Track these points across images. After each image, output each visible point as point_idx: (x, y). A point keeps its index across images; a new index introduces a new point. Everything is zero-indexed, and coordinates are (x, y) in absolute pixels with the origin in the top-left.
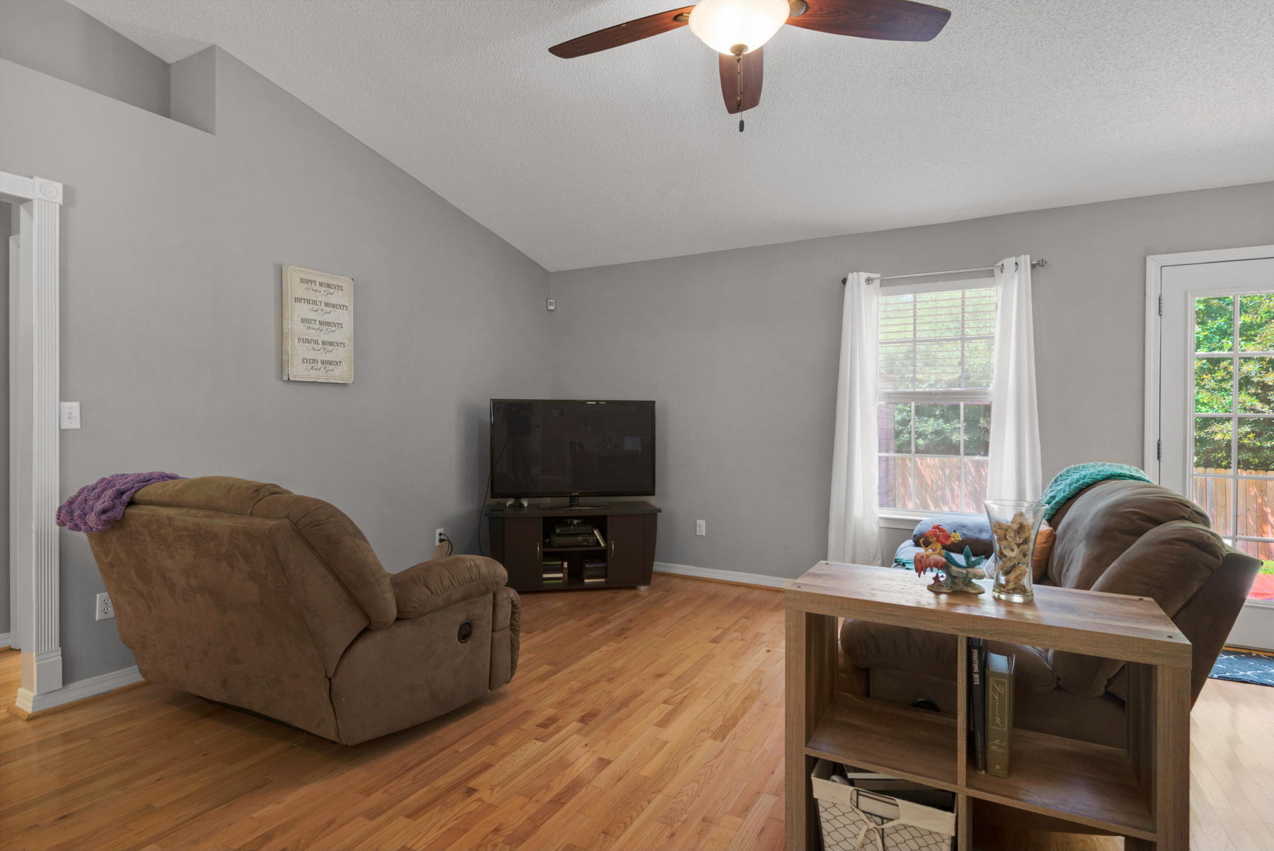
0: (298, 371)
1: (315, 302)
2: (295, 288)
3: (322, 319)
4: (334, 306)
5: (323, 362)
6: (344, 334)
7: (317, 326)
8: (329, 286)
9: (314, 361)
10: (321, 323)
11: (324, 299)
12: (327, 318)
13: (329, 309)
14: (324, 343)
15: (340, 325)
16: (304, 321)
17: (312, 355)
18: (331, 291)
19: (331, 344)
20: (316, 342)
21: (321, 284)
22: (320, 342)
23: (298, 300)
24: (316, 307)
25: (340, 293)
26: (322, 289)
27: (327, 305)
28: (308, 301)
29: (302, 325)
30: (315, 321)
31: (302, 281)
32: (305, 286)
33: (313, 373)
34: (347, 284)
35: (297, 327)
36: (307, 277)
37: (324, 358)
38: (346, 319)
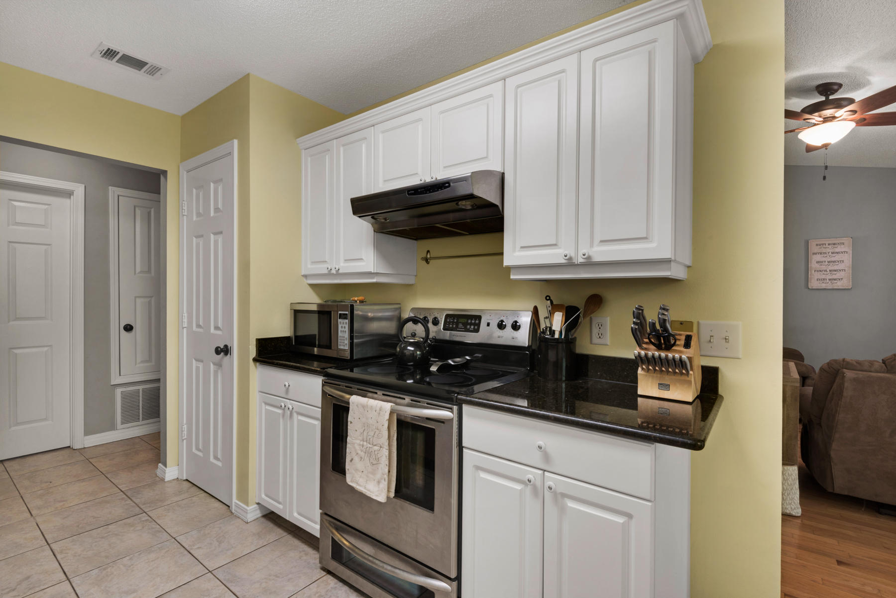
0: (814, 284)
1: (825, 253)
2: (814, 249)
3: (829, 260)
4: (837, 253)
5: (830, 280)
6: (846, 265)
7: (827, 263)
8: (834, 244)
9: (824, 279)
10: (828, 262)
11: (832, 251)
12: (833, 259)
13: (834, 255)
14: (830, 271)
15: (842, 261)
16: (818, 262)
17: (823, 277)
18: (836, 246)
19: (835, 271)
20: (826, 271)
21: (829, 244)
22: (828, 271)
23: (815, 254)
24: (826, 255)
25: (842, 246)
26: (830, 246)
27: (832, 253)
28: (821, 253)
29: (817, 265)
30: (825, 261)
31: (817, 245)
32: (819, 247)
33: (824, 285)
34: (848, 241)
35: (813, 265)
36: (818, 243)
37: (831, 278)
38: (847, 259)
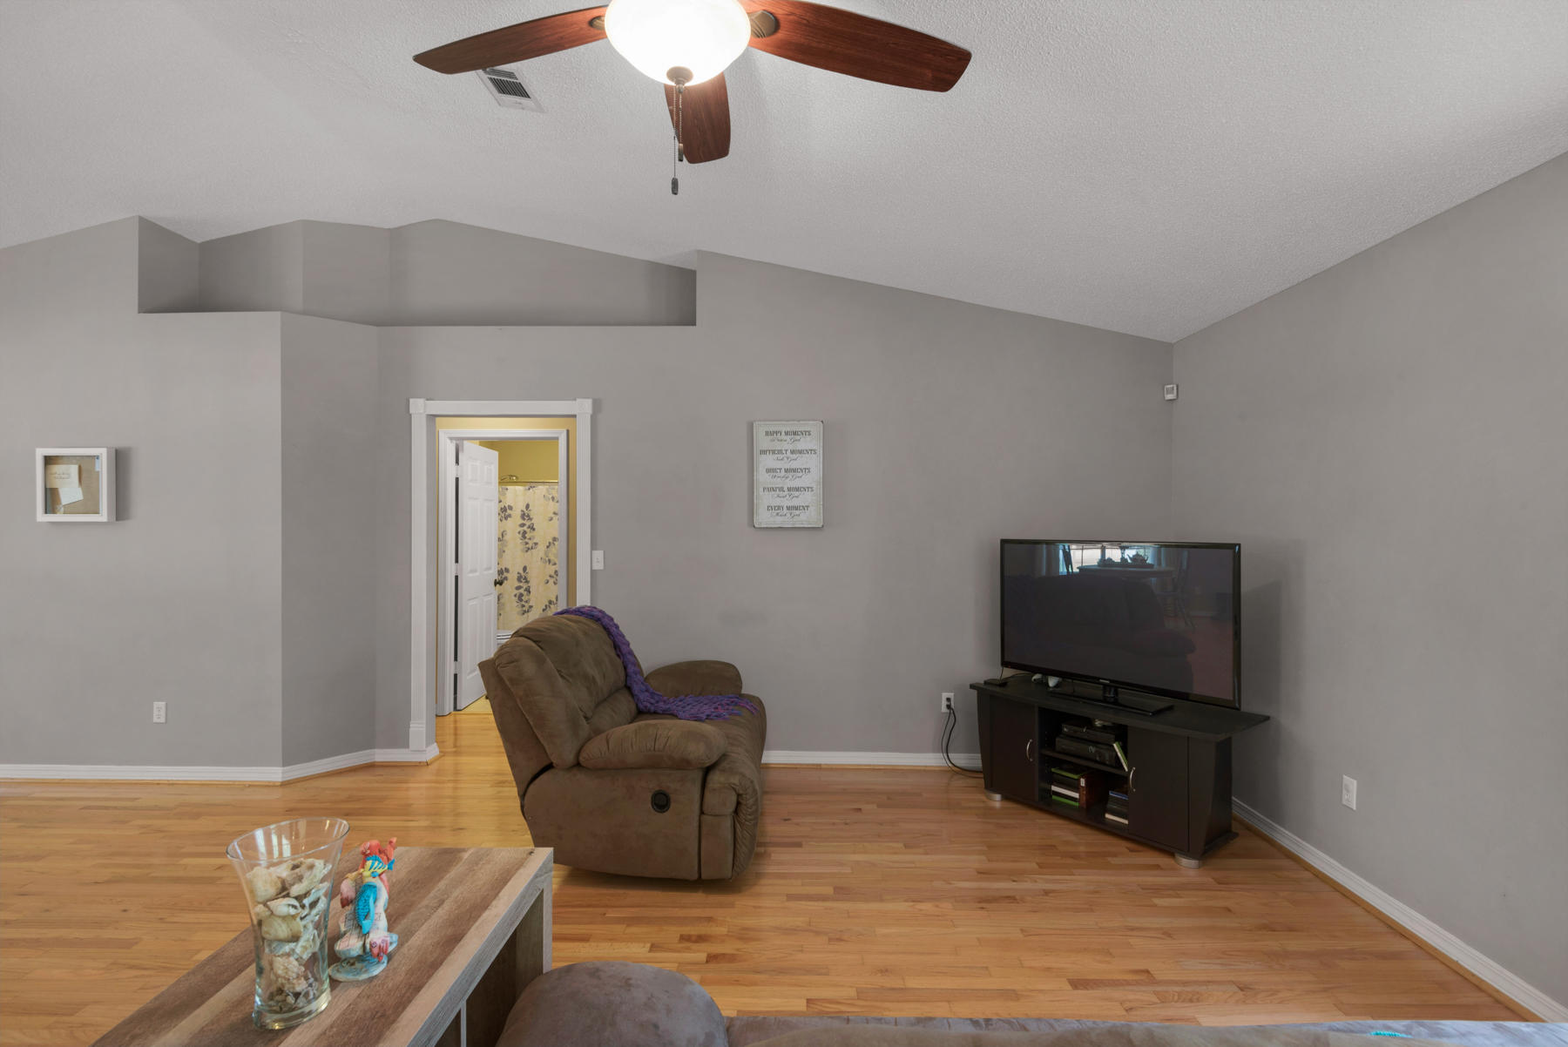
0: (764, 518)
1: (780, 452)
2: (762, 442)
3: (787, 466)
4: (801, 452)
5: (788, 508)
6: (813, 478)
7: (783, 473)
8: (795, 433)
9: (779, 508)
10: (786, 471)
11: (791, 447)
12: (794, 465)
13: (794, 456)
14: (789, 489)
15: (807, 470)
16: (768, 471)
17: (778, 502)
18: (798, 437)
19: (797, 489)
20: (781, 489)
21: (787, 433)
22: (785, 489)
23: (763, 452)
24: (781, 456)
25: (808, 438)
26: (788, 438)
27: (793, 452)
28: (774, 452)
29: (767, 475)
30: (780, 469)
31: (767, 433)
32: (770, 437)
33: (779, 519)
34: (815, 428)
35: (762, 477)
36: (772, 429)
37: (790, 504)
38: (814, 463)
